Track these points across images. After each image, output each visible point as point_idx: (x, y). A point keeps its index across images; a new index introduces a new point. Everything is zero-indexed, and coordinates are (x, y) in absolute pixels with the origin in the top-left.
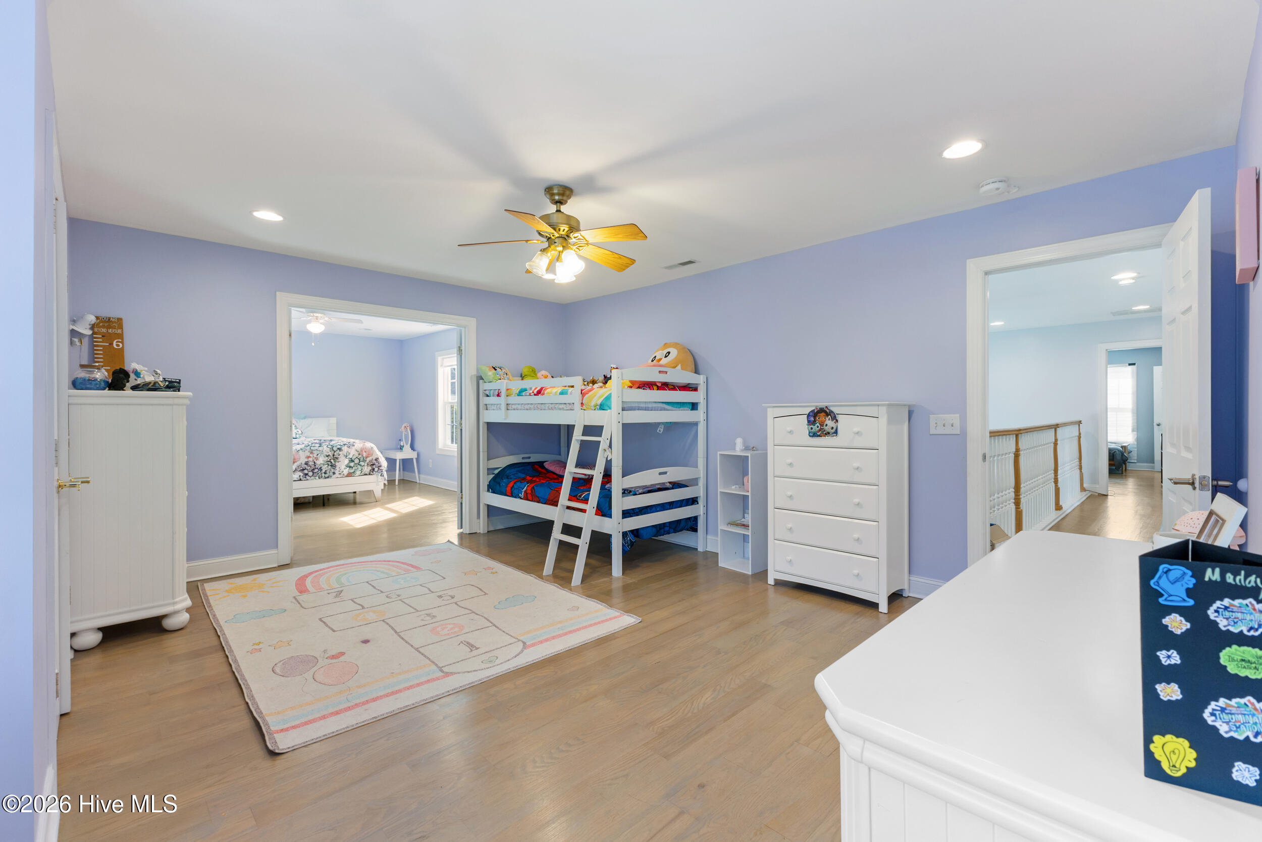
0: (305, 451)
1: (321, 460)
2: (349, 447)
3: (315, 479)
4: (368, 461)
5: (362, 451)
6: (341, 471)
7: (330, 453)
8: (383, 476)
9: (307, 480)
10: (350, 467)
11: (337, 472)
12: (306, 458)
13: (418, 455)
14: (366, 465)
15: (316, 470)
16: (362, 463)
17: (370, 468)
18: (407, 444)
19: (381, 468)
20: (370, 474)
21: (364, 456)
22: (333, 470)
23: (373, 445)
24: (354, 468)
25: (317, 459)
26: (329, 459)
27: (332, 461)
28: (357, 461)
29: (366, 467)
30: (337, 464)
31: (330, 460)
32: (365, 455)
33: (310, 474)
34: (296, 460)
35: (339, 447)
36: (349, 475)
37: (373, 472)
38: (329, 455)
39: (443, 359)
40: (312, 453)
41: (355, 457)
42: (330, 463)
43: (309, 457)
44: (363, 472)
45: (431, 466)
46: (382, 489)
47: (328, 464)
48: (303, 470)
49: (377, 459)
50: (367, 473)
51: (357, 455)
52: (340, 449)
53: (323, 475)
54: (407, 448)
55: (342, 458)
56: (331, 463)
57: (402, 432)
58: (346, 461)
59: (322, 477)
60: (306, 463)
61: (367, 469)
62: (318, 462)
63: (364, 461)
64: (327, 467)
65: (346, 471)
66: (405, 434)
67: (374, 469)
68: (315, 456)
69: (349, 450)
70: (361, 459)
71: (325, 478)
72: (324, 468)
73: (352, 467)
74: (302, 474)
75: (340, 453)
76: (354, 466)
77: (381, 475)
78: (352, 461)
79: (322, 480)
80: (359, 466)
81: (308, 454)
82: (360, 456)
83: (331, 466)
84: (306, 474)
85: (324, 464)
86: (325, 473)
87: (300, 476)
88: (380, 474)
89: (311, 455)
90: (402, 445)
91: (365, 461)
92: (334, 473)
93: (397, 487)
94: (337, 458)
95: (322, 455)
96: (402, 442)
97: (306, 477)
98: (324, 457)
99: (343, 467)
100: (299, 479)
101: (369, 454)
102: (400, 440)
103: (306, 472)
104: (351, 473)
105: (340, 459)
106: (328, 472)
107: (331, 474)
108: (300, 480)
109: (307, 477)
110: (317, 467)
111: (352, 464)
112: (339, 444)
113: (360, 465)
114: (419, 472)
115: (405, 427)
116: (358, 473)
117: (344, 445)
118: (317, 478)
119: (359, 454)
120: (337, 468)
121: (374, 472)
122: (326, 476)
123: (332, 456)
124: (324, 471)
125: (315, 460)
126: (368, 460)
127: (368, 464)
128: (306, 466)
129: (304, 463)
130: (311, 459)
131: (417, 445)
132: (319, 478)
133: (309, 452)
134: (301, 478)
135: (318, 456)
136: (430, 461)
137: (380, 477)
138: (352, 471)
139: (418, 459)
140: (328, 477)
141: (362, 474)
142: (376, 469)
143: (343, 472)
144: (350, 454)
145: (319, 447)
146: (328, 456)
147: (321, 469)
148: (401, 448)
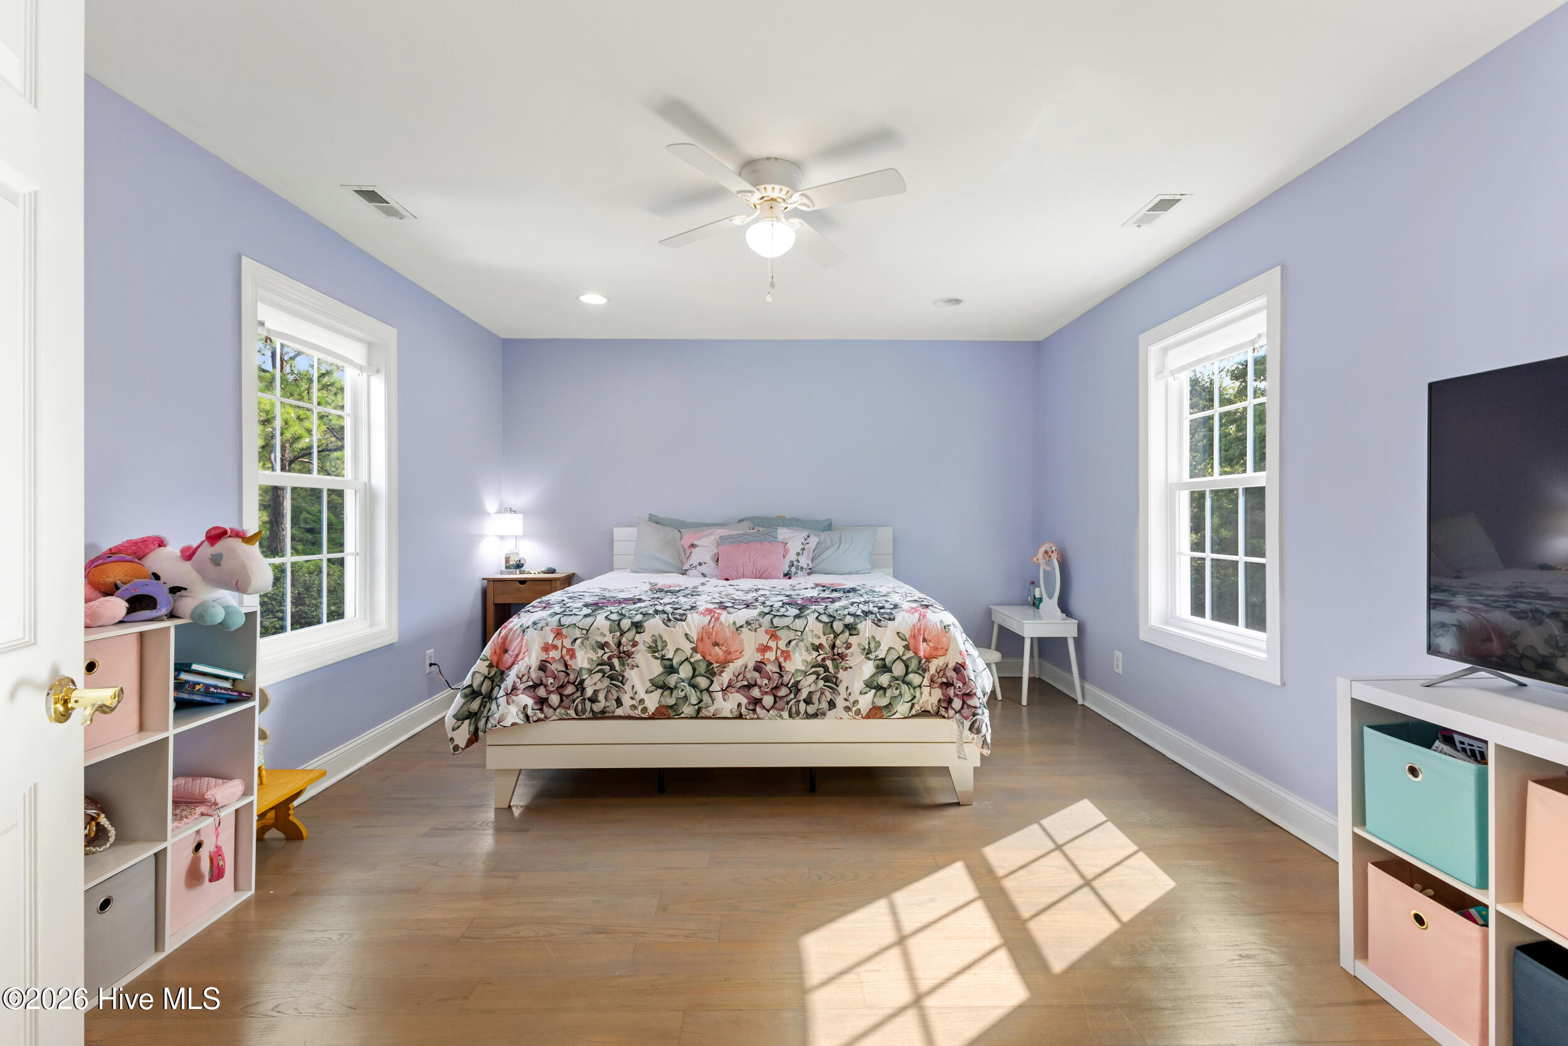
0: (756, 630)
1: (799, 661)
2: (877, 623)
3: (781, 716)
4: (932, 671)
5: (914, 637)
6: (852, 699)
7: (823, 640)
8: (978, 731)
9: (758, 718)
10: (879, 688)
11: (840, 702)
12: (758, 650)
13: (1081, 628)
14: (926, 682)
15: (783, 692)
16: (915, 679)
17: (938, 694)
18: (1050, 597)
19: (970, 702)
20: (937, 714)
21: (922, 654)
22: (828, 695)
23: (949, 618)
24: (889, 693)
25: (787, 655)
26: (819, 659)
27: (829, 663)
28: (898, 669)
29: (926, 690)
30: (841, 675)
31: (823, 660)
32: (923, 649)
33: (768, 700)
34: (733, 656)
35: (849, 620)
36: (876, 712)
37: (946, 709)
38: (820, 646)
39: (1165, 351)
40: (774, 636)
41: (893, 656)
42: (821, 670)
43: (764, 649)
44: (917, 707)
45: (1120, 671)
46: (975, 769)
47: (818, 675)
48: (749, 687)
49: (959, 668)
50: (929, 708)
51: (901, 651)
52: (851, 628)
53: (802, 706)
54: (1050, 605)
55: (855, 657)
56: (826, 669)
57: (1039, 565)
58: (868, 669)
59: (798, 713)
60: (759, 668)
61: (930, 697)
62: (790, 666)
63: (922, 670)
64: (815, 682)
65: (866, 702)
66: (1045, 571)
67: (950, 701)
68: (782, 644)
69: (878, 633)
70: (913, 665)
71: (808, 716)
72: (808, 685)
73: (885, 689)
74: (744, 701)
75: (853, 640)
76: (890, 686)
77: (970, 729)
78: (884, 667)
79: (800, 724)
80: (904, 687)
81: (764, 639)
82: (910, 654)
83: (826, 680)
84: (756, 702)
85: (805, 674)
86: (808, 701)
87: (739, 705)
88: (967, 724)
89: (772, 644)
90: (1037, 596)
91: (925, 671)
92: (832, 704)
93: (1024, 710)
94: (842, 656)
95: (801, 644)
96: (1037, 590)
97: (754, 710)
98: (807, 650)
99: (859, 685)
100: (736, 714)
101: (936, 649)
102: (1033, 583)
103: (756, 693)
104: (880, 708)
105: (851, 661)
106: (815, 698)
107: (824, 705)
108: (740, 716)
109: (758, 709)
110: (786, 679)
111: (884, 680)
112: (852, 609)
113: (909, 684)
114: (1083, 676)
115: (1046, 552)
116: (902, 708)
117: (866, 613)
118: (785, 714)
119: (907, 647)
120: (841, 689)
121: (951, 712)
122: (811, 709)
123: (828, 649)
124: (804, 694)
125: (781, 660)
126: (934, 666)
127: (932, 681)
128: (756, 674)
129: (751, 665)
130: (770, 656)
131: (1077, 602)
132: (790, 716)
133: (766, 632)
134: (743, 710)
135: (790, 648)
136: (1118, 654)
137: (967, 733)
138: (883, 702)
139: (1078, 641)
140: (815, 715)
141: (913, 712)
142: (957, 703)
143: (856, 702)
144: (878, 644)
145: (797, 617)
146: (817, 648)
147: (796, 688)
148: (1036, 603)
